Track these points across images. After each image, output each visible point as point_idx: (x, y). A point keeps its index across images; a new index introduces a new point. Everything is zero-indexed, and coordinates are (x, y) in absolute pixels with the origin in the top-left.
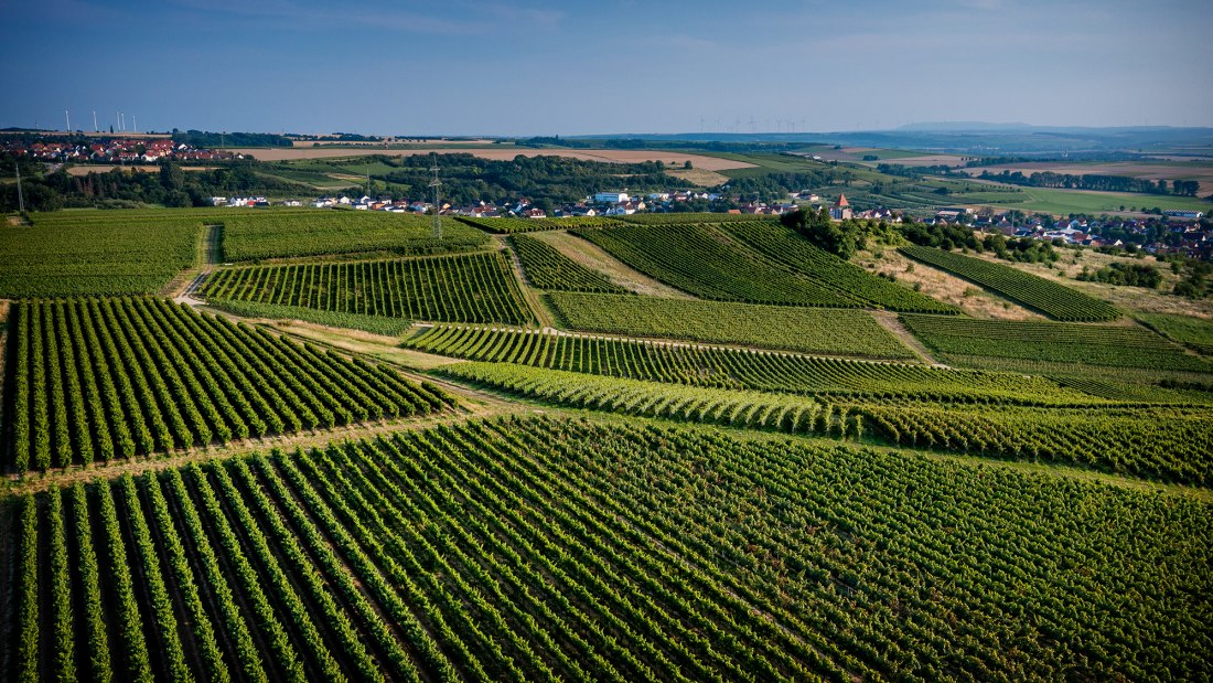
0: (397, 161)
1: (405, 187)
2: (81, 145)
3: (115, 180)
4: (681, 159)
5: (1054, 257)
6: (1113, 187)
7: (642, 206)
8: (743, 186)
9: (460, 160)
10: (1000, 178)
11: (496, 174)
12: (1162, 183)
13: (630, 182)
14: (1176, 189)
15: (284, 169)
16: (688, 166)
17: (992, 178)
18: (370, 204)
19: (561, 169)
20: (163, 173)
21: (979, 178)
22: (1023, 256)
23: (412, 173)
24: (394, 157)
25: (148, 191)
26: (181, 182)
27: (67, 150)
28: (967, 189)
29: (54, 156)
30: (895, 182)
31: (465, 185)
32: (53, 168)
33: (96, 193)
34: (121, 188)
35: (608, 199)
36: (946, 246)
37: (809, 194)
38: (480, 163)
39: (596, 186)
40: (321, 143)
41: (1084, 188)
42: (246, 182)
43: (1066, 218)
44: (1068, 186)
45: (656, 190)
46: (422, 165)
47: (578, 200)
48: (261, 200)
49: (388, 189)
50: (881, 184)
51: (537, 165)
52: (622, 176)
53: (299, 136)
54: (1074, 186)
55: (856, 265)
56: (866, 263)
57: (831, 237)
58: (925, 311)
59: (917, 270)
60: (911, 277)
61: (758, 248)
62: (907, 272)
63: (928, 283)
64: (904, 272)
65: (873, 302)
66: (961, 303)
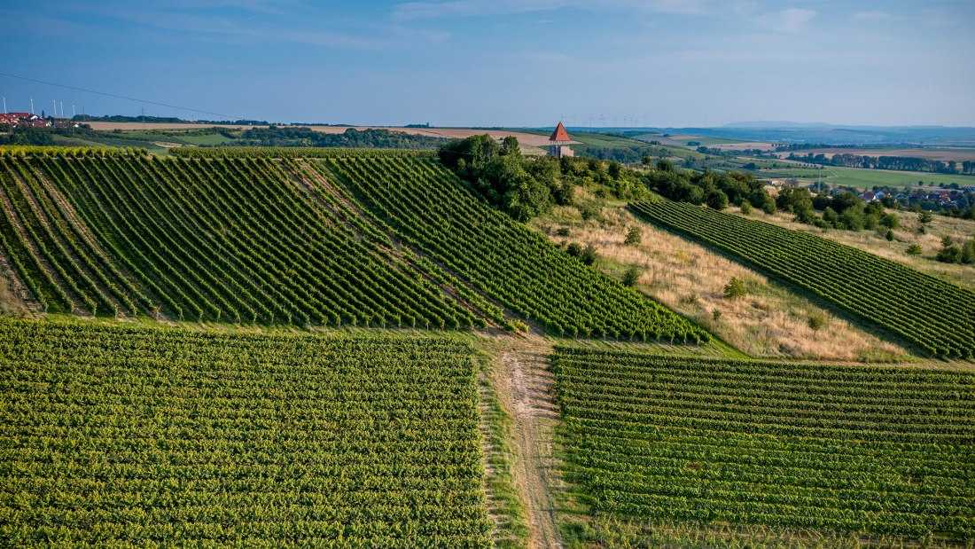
0: (235, 134)
5: (889, 222)
6: (907, 168)
9: (296, 134)
10: (805, 159)
12: (952, 164)
14: (965, 170)
15: (112, 136)
17: (798, 159)
19: (388, 142)
21: (786, 159)
22: (840, 220)
24: (234, 130)
28: (774, 166)
30: (707, 159)
36: (715, 203)
41: (880, 167)
43: (870, 190)
44: (866, 166)
50: (694, 160)
51: (364, 137)
54: (872, 166)
55: (533, 230)
56: (557, 227)
57: (505, 181)
58: (625, 337)
59: (644, 241)
60: (628, 255)
61: (363, 199)
62: (626, 243)
63: (660, 266)
64: (618, 244)
65: (515, 313)
66: (717, 314)
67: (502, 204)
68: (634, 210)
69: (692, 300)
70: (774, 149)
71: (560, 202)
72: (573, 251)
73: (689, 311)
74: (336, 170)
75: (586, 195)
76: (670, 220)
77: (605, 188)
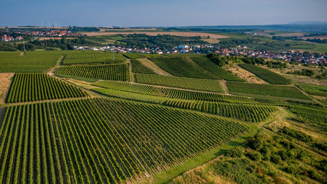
0: (125, 36)
1: (126, 43)
2: (44, 32)
3: (50, 42)
4: (206, 35)
7: (191, 49)
8: (223, 43)
9: (142, 36)
11: (152, 40)
13: (190, 42)
15: (94, 38)
16: (208, 37)
18: (115, 48)
19: (170, 38)
20: (62, 40)
23: (128, 39)
25: (58, 45)
26: (66, 42)
27: (40, 33)
28: (298, 44)
29: (36, 35)
30: (274, 42)
31: (142, 43)
32: (36, 38)
33: (45, 45)
34: (51, 44)
35: (182, 47)
37: (244, 46)
38: (148, 36)
39: (179, 43)
40: (108, 30)
42: (83, 42)
45: (197, 45)
46: (132, 37)
47: (173, 47)
48: (86, 47)
49: (121, 44)
50: (269, 43)
51: (163, 37)
52: (188, 40)
53: (103, 28)
55: (223, 68)
56: (226, 68)
57: (218, 61)
58: (235, 81)
59: (239, 70)
60: (236, 72)
61: (198, 63)
62: (236, 70)
63: (241, 73)
64: (235, 70)
65: (222, 78)
66: (247, 79)
67: (218, 64)
68: (238, 65)
69: (244, 78)
70: (303, 35)
71: (227, 64)
72: (229, 71)
73: (243, 79)
74: (192, 59)
75: (231, 63)
76: (244, 67)
77: (234, 61)
